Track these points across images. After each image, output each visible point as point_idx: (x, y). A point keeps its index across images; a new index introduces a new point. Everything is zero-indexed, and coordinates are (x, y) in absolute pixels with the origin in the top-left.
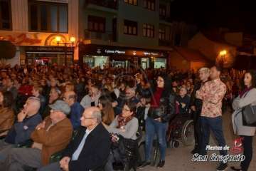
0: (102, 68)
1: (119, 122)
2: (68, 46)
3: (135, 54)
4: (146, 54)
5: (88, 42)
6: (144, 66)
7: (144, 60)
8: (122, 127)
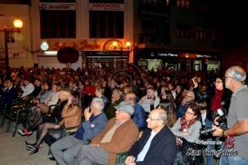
0: (156, 70)
1: (182, 125)
2: (124, 50)
3: (187, 56)
4: (199, 56)
5: (143, 46)
6: (196, 68)
7: (197, 62)
8: (185, 130)
